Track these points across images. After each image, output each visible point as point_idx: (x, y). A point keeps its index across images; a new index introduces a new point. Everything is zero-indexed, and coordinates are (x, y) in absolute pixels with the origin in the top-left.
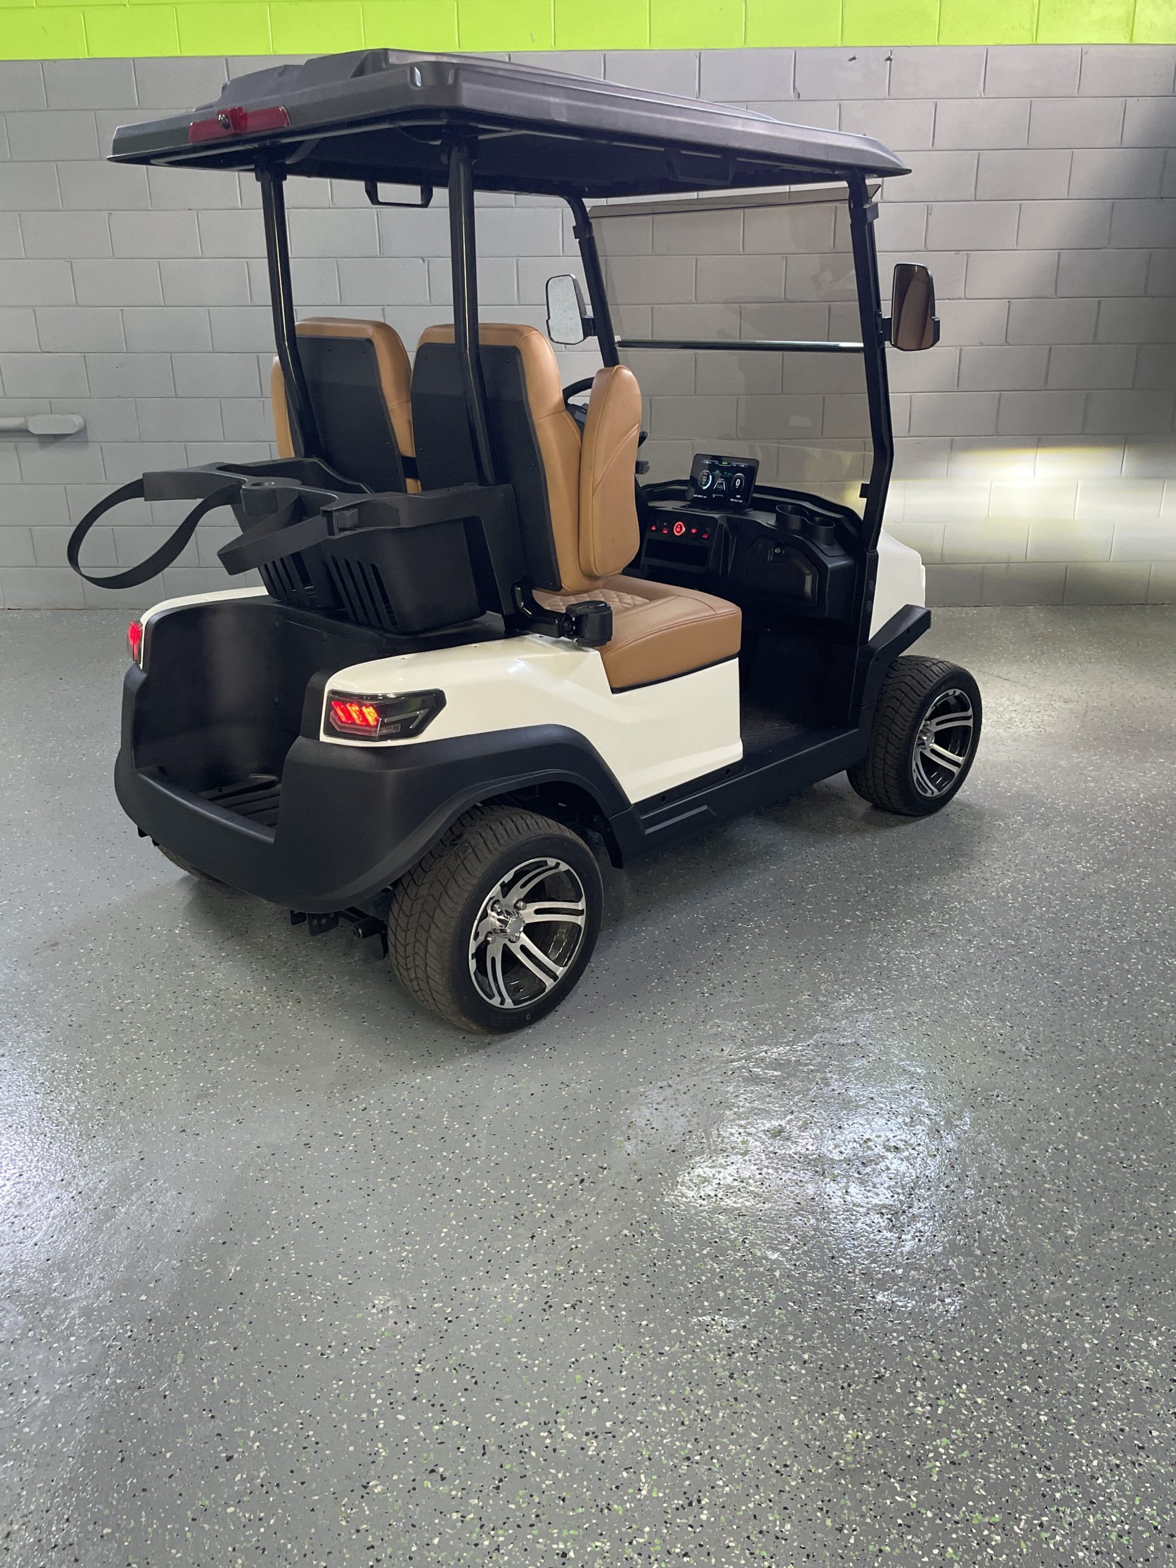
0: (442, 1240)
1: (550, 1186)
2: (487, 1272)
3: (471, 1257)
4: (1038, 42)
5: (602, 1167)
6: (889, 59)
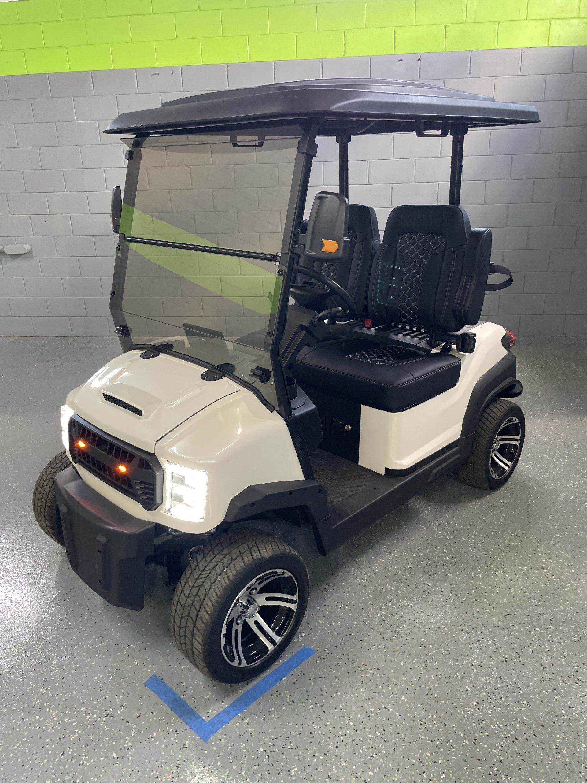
0: (13, 751)
1: (88, 718)
2: (27, 778)
3: (23, 766)
4: (498, 47)
5: (122, 706)
6: (419, 59)
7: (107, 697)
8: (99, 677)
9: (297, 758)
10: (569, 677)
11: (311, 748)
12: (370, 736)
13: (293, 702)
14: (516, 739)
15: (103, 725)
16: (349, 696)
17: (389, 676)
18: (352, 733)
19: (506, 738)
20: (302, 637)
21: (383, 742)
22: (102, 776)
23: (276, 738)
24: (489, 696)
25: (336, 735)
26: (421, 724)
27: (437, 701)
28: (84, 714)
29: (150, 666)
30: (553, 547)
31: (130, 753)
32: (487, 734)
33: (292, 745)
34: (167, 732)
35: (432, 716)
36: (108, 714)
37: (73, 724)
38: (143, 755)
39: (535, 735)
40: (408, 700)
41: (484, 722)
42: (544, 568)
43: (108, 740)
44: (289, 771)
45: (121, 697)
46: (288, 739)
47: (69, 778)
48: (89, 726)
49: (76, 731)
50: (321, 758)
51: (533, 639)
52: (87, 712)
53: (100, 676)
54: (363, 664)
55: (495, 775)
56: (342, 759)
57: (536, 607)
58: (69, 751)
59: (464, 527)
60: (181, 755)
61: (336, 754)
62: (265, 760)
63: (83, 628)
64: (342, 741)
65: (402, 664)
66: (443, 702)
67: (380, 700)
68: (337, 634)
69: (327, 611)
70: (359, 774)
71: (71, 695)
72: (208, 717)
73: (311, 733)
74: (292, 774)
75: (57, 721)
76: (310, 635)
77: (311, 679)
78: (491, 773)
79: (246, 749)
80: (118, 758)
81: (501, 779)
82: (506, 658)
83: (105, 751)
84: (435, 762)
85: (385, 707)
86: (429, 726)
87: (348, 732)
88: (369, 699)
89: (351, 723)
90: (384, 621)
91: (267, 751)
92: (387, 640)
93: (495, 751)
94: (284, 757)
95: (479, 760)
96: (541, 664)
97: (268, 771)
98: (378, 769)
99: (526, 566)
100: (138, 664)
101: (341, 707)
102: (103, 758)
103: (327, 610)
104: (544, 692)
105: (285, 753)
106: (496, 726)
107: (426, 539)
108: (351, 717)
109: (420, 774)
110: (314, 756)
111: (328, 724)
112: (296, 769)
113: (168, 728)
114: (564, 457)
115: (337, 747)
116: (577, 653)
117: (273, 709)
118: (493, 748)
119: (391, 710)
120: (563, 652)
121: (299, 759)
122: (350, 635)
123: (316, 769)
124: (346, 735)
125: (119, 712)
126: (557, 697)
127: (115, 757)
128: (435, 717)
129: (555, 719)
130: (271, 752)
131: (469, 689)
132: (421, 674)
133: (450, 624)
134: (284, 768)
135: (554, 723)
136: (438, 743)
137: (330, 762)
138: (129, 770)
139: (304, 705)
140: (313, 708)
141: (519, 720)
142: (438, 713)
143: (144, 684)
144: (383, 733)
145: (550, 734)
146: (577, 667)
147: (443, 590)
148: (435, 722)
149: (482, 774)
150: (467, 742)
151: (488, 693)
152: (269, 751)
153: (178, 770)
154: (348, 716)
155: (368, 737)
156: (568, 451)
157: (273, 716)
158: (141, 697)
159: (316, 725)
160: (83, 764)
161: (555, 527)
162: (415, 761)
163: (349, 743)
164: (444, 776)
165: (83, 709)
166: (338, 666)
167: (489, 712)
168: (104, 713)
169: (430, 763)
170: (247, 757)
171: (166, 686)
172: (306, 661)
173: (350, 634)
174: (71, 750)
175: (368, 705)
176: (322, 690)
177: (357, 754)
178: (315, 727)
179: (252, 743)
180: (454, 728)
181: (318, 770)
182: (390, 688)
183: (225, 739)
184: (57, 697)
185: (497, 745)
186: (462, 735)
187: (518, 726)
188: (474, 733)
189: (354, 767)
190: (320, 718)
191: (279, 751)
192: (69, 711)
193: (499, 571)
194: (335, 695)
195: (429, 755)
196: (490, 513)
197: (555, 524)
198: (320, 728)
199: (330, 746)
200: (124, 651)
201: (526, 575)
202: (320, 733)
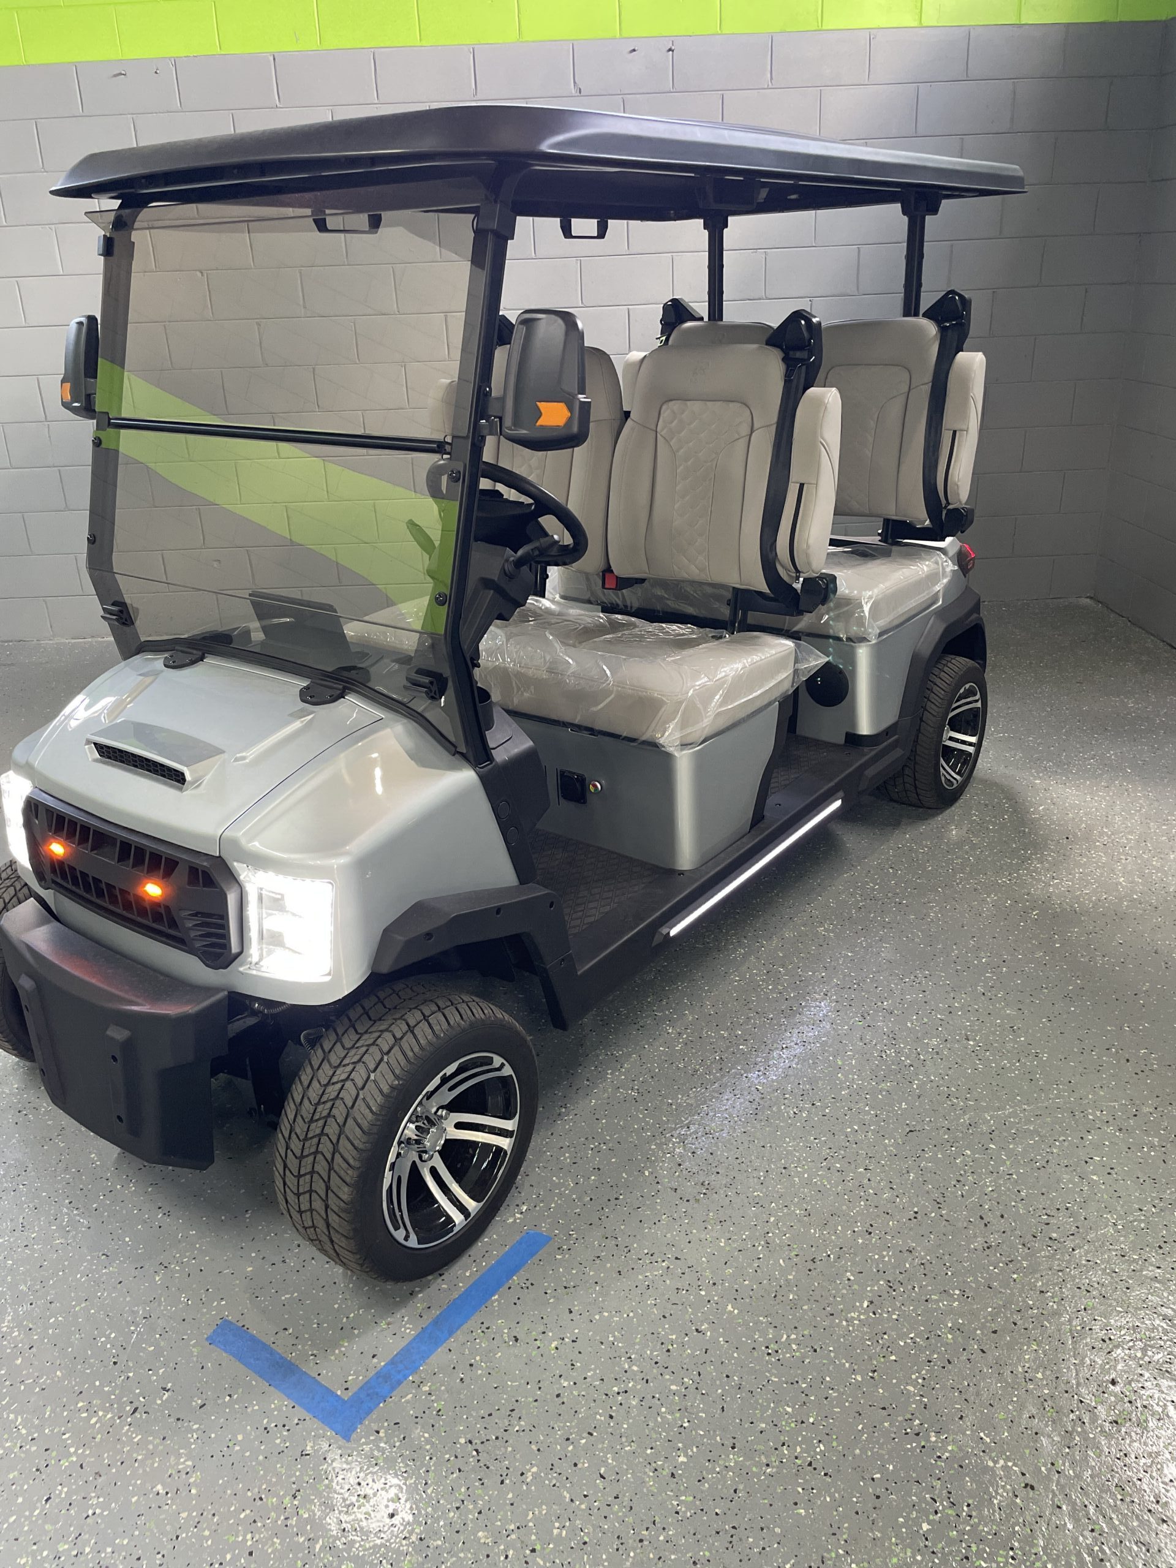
7: (131, 1375)
8: (108, 1337)
9: (534, 1448)
10: (1034, 1237)
11: (562, 1425)
12: (673, 1387)
13: (517, 1340)
14: (949, 1362)
15: (128, 1430)
16: (625, 1316)
17: (699, 1269)
18: (639, 1387)
19: (929, 1361)
20: (522, 1213)
21: (699, 1397)
22: (137, 1533)
23: (490, 1415)
24: (891, 1287)
25: (607, 1395)
26: (769, 1354)
27: (794, 1306)
28: (85, 1415)
29: (215, 1303)
30: (983, 998)
31: (192, 1480)
32: (893, 1358)
33: (522, 1423)
34: (266, 1429)
35: (788, 1336)
36: (136, 1410)
37: (64, 1437)
38: (221, 1482)
39: (983, 1351)
40: (740, 1312)
41: (886, 1337)
42: (970, 1038)
43: (142, 1460)
44: (522, 1474)
45: (161, 1371)
46: (513, 1414)
47: (66, 1547)
48: (99, 1436)
49: (72, 1450)
50: (583, 1441)
51: (962, 1172)
52: (92, 1411)
53: (110, 1334)
54: (646, 1251)
55: (917, 1434)
56: (624, 1439)
57: (961, 1112)
58: (61, 1492)
59: (814, 973)
60: (299, 1470)
61: (610, 1430)
62: (471, 1460)
63: (62, 1241)
64: (621, 1404)
65: (722, 1244)
66: (805, 1307)
67: (687, 1317)
68: (591, 1199)
69: (565, 1159)
70: (659, 1463)
71: (52, 1379)
72: (347, 1389)
73: (558, 1396)
74: (528, 1480)
75: (28, 1434)
76: (538, 1208)
77: (548, 1292)
78: (909, 1430)
79: (432, 1444)
80: (167, 1493)
81: (928, 1441)
82: (916, 1213)
83: (139, 1482)
84: (802, 1422)
85: (697, 1330)
86: (784, 1356)
87: (630, 1385)
88: (664, 1317)
89: (635, 1368)
90: (680, 1165)
91: (474, 1442)
92: (688, 1201)
93: (912, 1389)
94: (510, 1449)
95: (884, 1408)
96: (982, 1218)
97: (480, 1479)
98: (695, 1450)
99: (938, 1037)
100: (190, 1302)
101: (611, 1339)
102: (136, 1498)
103: (567, 1155)
104: (991, 1268)
105: (511, 1441)
106: (909, 1341)
107: (745, 1002)
108: (633, 1357)
109: (776, 1449)
110: (568, 1439)
111: (589, 1374)
112: (535, 1469)
113: (265, 1421)
114: (988, 828)
115: (611, 1417)
116: (1044, 1190)
117: (478, 1358)
118: (907, 1384)
119: (709, 1333)
120: (1019, 1191)
121: (539, 1450)
122: (616, 1199)
123: (575, 1465)
124: (626, 1392)
125: (159, 1402)
126: (1015, 1276)
127: (161, 1492)
128: (793, 1336)
129: (1017, 1317)
130: (482, 1443)
131: (852, 1278)
132: (759, 1258)
133: (805, 1159)
134: (511, 1469)
135: (1015, 1324)
136: (804, 1385)
137: (600, 1446)
138: (194, 1514)
139: (538, 1343)
140: (557, 1348)
141: (950, 1325)
142: (799, 1328)
143: (207, 1339)
144: (697, 1378)
145: (1010, 1347)
146: (1046, 1217)
147: (787, 1096)
148: (794, 1347)
149: (893, 1436)
150: (859, 1378)
151: (889, 1281)
152: (479, 1442)
153: (296, 1502)
154: (628, 1355)
155: (670, 1390)
156: (995, 817)
157: (480, 1372)
158: (203, 1368)
159: (565, 1380)
160: (94, 1513)
161: (984, 960)
162: (764, 1425)
163: (635, 1407)
164: (823, 1448)
165: (80, 1404)
166: (598, 1261)
167: (895, 1317)
168: (128, 1408)
169: (793, 1425)
170: (434, 1458)
171: (253, 1338)
172: (535, 1259)
173: (615, 1196)
174: (65, 1489)
175: (664, 1329)
176: (571, 1312)
177: (651, 1424)
178: (565, 1384)
179: (443, 1429)
180: (832, 1354)
181: (579, 1466)
182: (703, 1293)
183: (387, 1430)
184: (22, 1387)
185: (914, 1377)
186: (847, 1365)
187: (950, 1336)
188: (870, 1358)
189: (649, 1451)
190: (572, 1365)
191: (497, 1438)
192: (53, 1411)
193: (888, 1052)
194: (597, 1317)
195: (789, 1410)
196: (861, 943)
197: (983, 954)
198: (575, 1384)
199: (598, 1417)
200: (157, 1278)
201: (937, 1053)
202: (575, 1393)
